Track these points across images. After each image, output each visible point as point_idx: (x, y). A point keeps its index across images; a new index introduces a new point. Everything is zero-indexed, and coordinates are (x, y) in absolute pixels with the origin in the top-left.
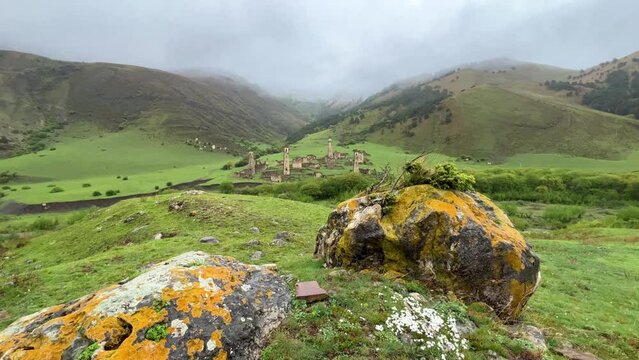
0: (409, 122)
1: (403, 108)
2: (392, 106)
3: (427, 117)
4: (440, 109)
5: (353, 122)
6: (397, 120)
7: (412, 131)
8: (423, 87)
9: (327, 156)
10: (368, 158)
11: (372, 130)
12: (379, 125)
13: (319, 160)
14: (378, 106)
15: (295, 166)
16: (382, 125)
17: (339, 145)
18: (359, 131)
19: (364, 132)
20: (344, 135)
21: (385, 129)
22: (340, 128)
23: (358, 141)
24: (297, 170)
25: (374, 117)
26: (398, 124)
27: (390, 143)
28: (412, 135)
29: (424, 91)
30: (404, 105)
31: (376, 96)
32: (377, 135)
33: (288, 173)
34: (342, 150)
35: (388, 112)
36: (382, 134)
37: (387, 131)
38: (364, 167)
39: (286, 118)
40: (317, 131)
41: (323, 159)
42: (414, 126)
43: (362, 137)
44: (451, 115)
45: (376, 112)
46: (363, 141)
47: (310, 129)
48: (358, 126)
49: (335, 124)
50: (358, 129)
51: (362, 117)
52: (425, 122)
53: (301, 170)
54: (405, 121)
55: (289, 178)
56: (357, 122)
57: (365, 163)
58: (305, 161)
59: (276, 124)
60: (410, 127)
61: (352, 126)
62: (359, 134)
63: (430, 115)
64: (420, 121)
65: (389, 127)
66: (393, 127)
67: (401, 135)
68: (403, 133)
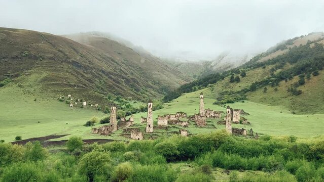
0: (296, 79)
1: (289, 66)
2: (278, 64)
3: (316, 74)
5: (232, 81)
6: (281, 78)
7: (298, 89)
8: (312, 46)
9: (199, 115)
10: (246, 117)
11: (253, 88)
12: (261, 83)
13: (189, 117)
14: (263, 65)
15: (160, 123)
17: (216, 104)
18: (240, 90)
19: (245, 91)
20: (222, 94)
21: (267, 87)
22: (219, 87)
23: (237, 100)
24: (162, 127)
25: (257, 75)
26: (284, 82)
27: (274, 102)
28: (299, 93)
29: (314, 48)
30: (291, 63)
31: (261, 56)
32: (259, 93)
33: (151, 130)
34: (218, 108)
35: (273, 70)
36: (265, 91)
37: (270, 89)
38: (239, 127)
39: (166, 78)
40: (195, 90)
41: (194, 117)
42: (302, 83)
43: (243, 96)
45: (260, 70)
46: (242, 99)
48: (239, 84)
49: (214, 82)
50: (237, 87)
51: (244, 75)
52: (314, 79)
53: (166, 128)
54: (291, 78)
55: (151, 136)
56: (238, 80)
57: (241, 122)
58: (173, 118)
60: (296, 85)
61: (232, 85)
62: (238, 92)
63: (320, 72)
64: (309, 78)
65: (273, 85)
66: (277, 85)
67: (286, 94)
68: (288, 91)
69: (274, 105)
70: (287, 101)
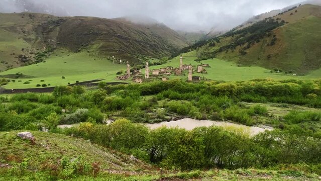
0: (245, 45)
3: (258, 41)
4: (269, 35)
5: (210, 45)
6: (238, 43)
7: (245, 51)
11: (220, 50)
12: (226, 47)
16: (228, 47)
18: (213, 51)
19: (216, 52)
20: (202, 54)
22: (201, 50)
26: (239, 46)
27: (230, 59)
28: (245, 53)
32: (223, 54)
36: (226, 53)
37: (230, 50)
39: (176, 43)
42: (248, 47)
43: (212, 56)
44: (275, 39)
47: (186, 50)
48: (214, 48)
49: (200, 47)
50: (212, 50)
51: (218, 42)
52: (256, 44)
54: (243, 44)
56: (214, 45)
59: (169, 47)
60: (245, 49)
61: (210, 48)
62: (212, 53)
63: (260, 40)
64: (253, 44)
65: (232, 49)
66: (235, 48)
67: (238, 54)
68: (240, 52)
69: (229, 61)
70: (237, 59)
